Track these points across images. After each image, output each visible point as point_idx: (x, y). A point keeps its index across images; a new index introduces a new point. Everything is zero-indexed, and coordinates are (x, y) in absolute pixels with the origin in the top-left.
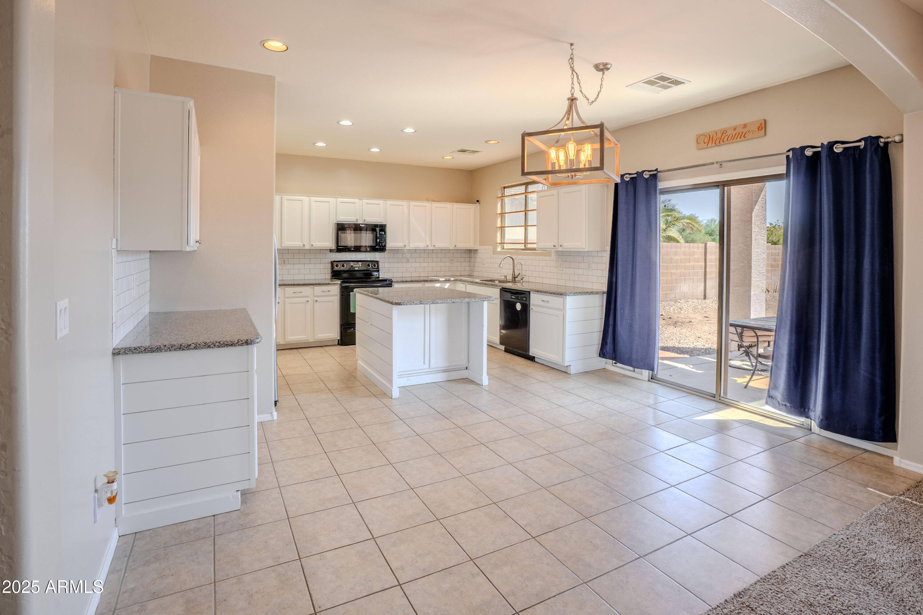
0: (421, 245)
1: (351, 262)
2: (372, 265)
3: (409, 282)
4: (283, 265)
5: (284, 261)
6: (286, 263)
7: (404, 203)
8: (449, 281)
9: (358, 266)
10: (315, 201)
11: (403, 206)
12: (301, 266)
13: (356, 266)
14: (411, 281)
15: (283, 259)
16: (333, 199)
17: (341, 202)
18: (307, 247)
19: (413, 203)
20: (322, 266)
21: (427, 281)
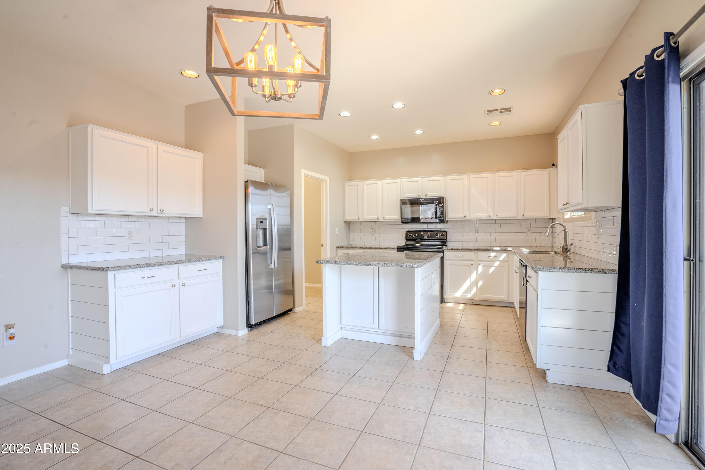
0: (484, 215)
1: (421, 232)
2: (440, 235)
3: (459, 250)
4: (372, 234)
5: (373, 230)
6: (374, 232)
7: (464, 177)
8: (504, 251)
9: (428, 235)
10: (386, 183)
11: (463, 179)
12: (385, 235)
13: (426, 235)
14: (462, 250)
15: (372, 229)
16: (400, 180)
17: (406, 182)
18: (381, 219)
19: (473, 176)
20: (399, 235)
21: (479, 250)
